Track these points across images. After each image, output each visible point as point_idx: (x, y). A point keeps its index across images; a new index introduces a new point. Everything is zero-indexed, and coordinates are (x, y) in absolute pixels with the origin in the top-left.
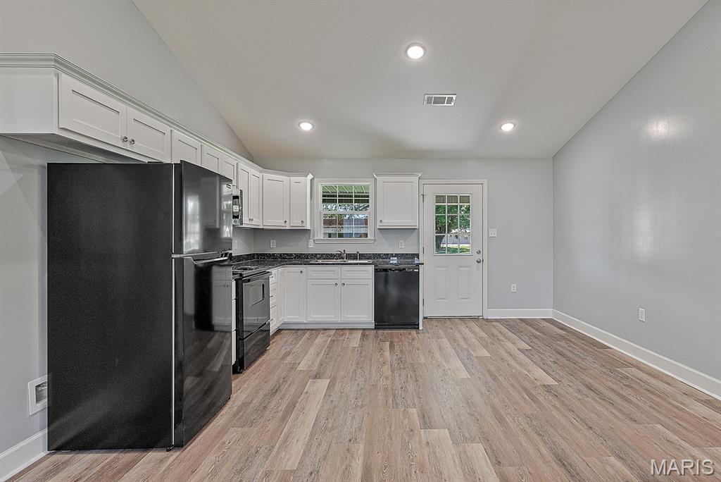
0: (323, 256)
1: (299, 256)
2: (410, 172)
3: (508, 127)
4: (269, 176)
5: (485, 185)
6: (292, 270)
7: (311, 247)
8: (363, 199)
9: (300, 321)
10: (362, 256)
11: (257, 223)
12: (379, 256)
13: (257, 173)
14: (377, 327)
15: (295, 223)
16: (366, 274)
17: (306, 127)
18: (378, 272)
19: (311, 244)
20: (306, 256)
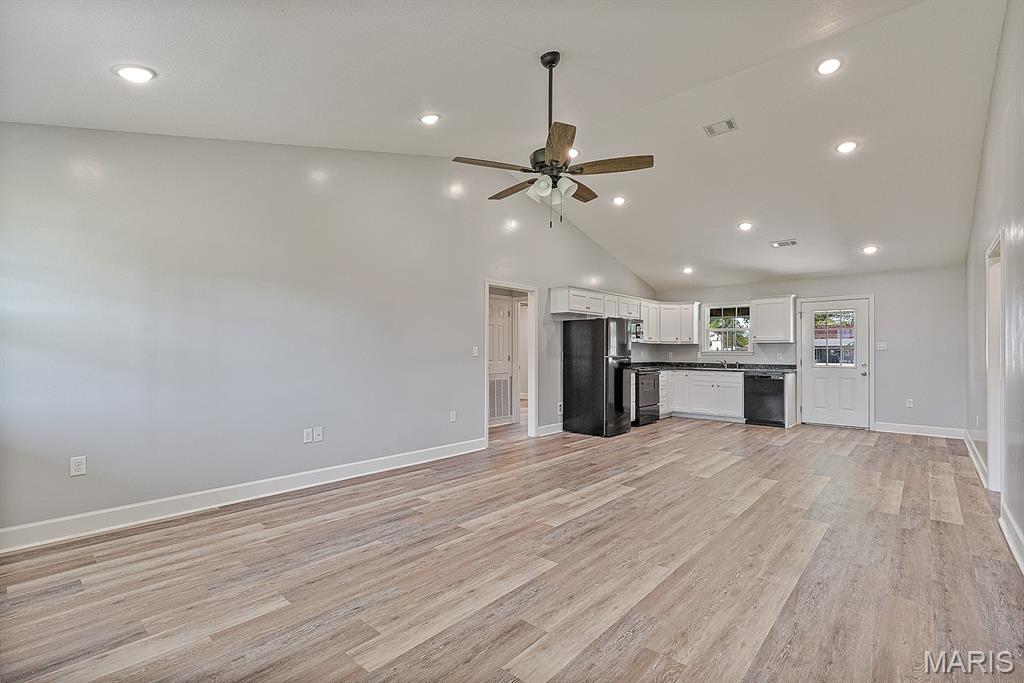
0: (708, 365)
1: (689, 365)
2: (784, 294)
3: (870, 250)
4: (664, 306)
5: (871, 299)
6: (681, 374)
7: (699, 358)
8: (744, 312)
10: (736, 365)
11: (656, 340)
12: (749, 366)
13: (656, 306)
14: (746, 422)
15: (684, 340)
16: (738, 379)
17: (688, 271)
18: (747, 378)
19: (699, 355)
20: (695, 365)
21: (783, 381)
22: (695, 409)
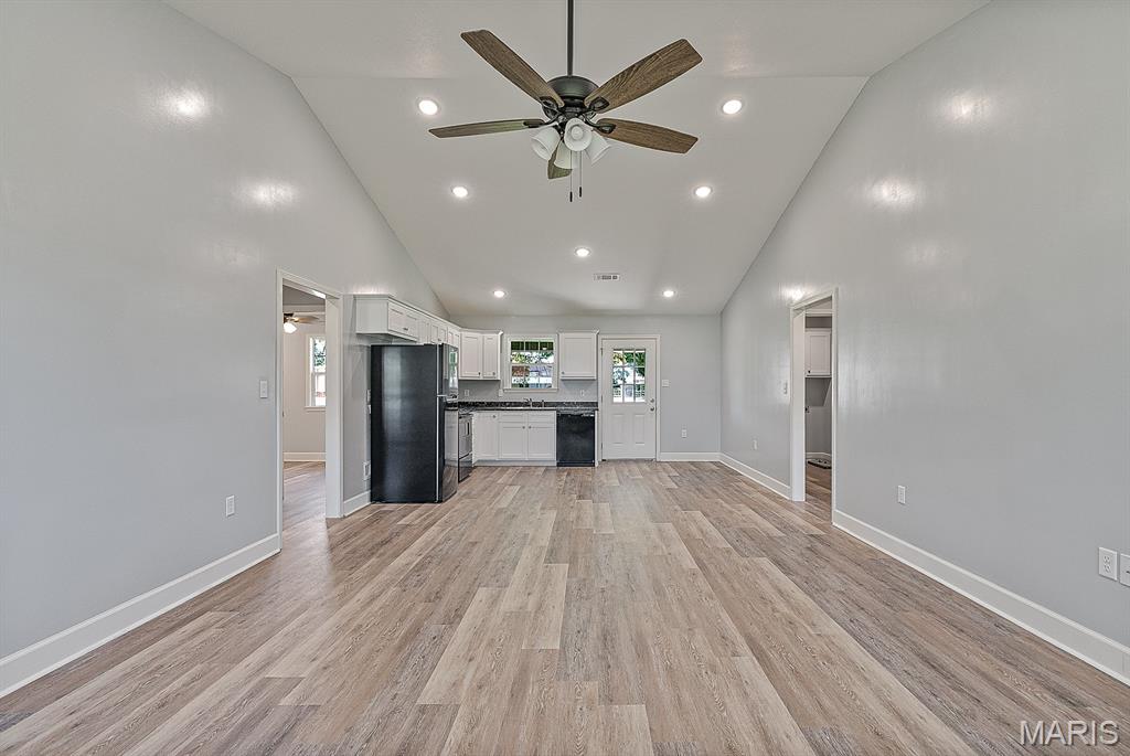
0: (511, 404)
1: (490, 404)
2: (588, 329)
3: (669, 294)
4: (466, 333)
5: (658, 340)
6: (487, 415)
7: (502, 397)
8: (548, 347)
9: (493, 458)
10: (546, 404)
12: (561, 404)
13: (458, 333)
14: (558, 465)
15: (488, 375)
16: (550, 418)
17: (499, 294)
18: (560, 418)
19: (501, 393)
20: (497, 404)
21: (594, 418)
22: (505, 455)
